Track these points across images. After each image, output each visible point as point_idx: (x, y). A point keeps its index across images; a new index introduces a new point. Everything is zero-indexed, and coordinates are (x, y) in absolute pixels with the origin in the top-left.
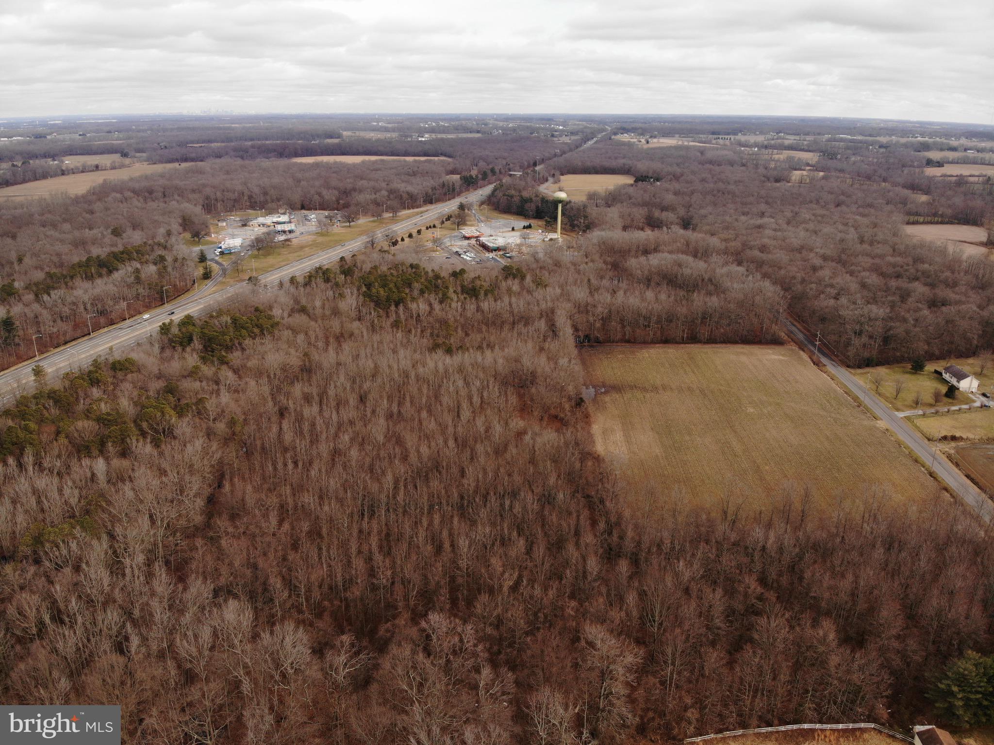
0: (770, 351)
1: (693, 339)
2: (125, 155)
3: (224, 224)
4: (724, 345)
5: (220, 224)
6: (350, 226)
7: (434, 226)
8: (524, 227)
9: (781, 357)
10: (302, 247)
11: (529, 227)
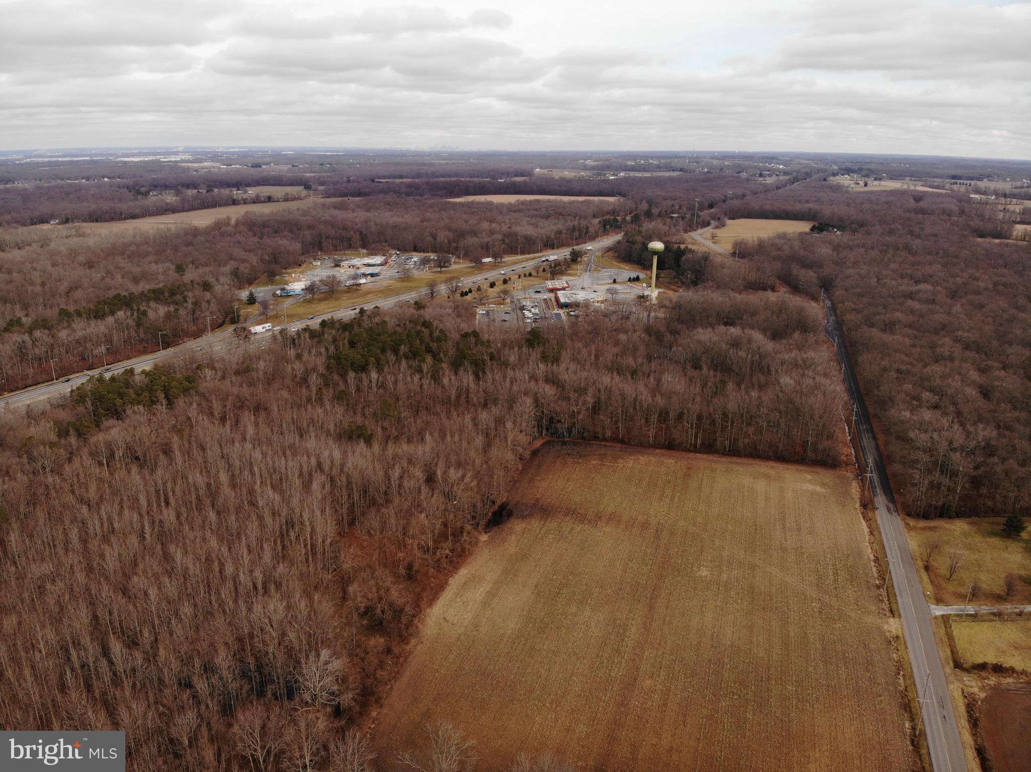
0: (809, 477)
1: (709, 448)
2: (307, 187)
3: (319, 263)
4: (750, 461)
5: (314, 263)
6: (440, 272)
7: (530, 275)
8: (630, 280)
9: (818, 489)
10: (369, 293)
11: (637, 279)
